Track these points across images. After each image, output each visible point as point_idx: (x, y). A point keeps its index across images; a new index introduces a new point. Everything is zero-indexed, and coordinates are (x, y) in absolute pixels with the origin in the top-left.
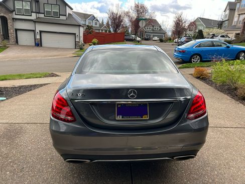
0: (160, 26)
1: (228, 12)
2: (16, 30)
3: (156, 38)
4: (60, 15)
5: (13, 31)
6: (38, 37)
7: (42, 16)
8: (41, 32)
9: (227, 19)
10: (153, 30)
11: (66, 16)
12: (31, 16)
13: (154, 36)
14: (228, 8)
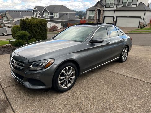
2: (104, 17)
4: (132, 4)
5: (103, 17)
6: (115, 20)
7: (120, 6)
8: (117, 17)
11: (137, 4)
12: (113, 7)
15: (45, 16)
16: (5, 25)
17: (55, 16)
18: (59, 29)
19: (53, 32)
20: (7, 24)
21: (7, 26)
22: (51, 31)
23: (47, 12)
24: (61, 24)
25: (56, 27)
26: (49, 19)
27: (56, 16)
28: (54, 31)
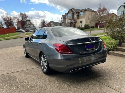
0: (33, 25)
1: (63, 19)
3: (32, 31)
9: (63, 22)
10: (30, 27)
13: (30, 30)
14: (63, 17)
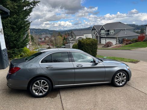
15: (102, 33)
16: (70, 41)
17: (111, 33)
18: (114, 45)
19: (107, 48)
20: (71, 41)
21: (71, 42)
22: (106, 47)
23: (104, 29)
24: (117, 40)
25: (111, 43)
26: (105, 35)
27: (113, 33)
28: (108, 46)
